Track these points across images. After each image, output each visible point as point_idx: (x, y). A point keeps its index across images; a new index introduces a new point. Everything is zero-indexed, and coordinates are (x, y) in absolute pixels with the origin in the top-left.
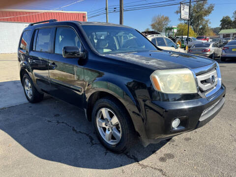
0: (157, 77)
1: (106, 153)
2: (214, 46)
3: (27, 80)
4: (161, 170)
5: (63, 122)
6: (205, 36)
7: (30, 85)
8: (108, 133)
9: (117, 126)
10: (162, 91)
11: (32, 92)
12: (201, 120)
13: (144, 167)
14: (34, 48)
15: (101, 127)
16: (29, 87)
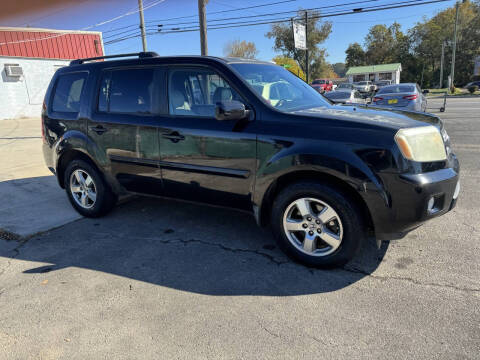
3: (77, 174)
6: (326, 79)
7: (89, 180)
10: (414, 158)
11: (95, 195)
12: (454, 197)
13: (383, 279)
14: (102, 108)
15: (291, 232)
16: (84, 186)
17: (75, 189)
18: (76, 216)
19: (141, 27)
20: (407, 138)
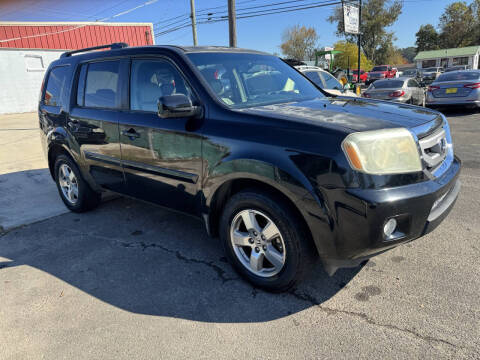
0: (354, 145)
1: (254, 294)
2: (411, 84)
3: (64, 168)
4: (364, 316)
5: (154, 245)
6: (388, 66)
7: (72, 176)
8: (255, 257)
9: (274, 243)
10: (365, 169)
11: (77, 190)
12: (431, 218)
13: (331, 312)
14: (80, 102)
15: (239, 246)
16: (69, 181)
17: (63, 184)
18: (64, 209)
19: (192, 17)
20: (359, 144)
